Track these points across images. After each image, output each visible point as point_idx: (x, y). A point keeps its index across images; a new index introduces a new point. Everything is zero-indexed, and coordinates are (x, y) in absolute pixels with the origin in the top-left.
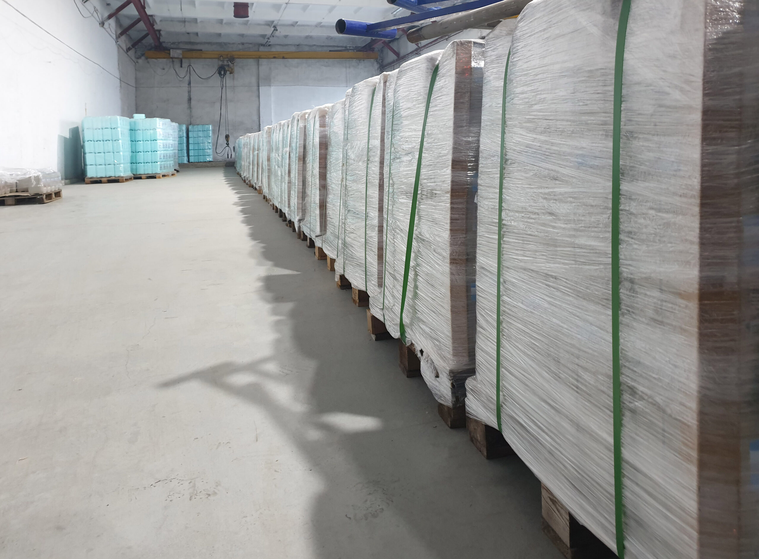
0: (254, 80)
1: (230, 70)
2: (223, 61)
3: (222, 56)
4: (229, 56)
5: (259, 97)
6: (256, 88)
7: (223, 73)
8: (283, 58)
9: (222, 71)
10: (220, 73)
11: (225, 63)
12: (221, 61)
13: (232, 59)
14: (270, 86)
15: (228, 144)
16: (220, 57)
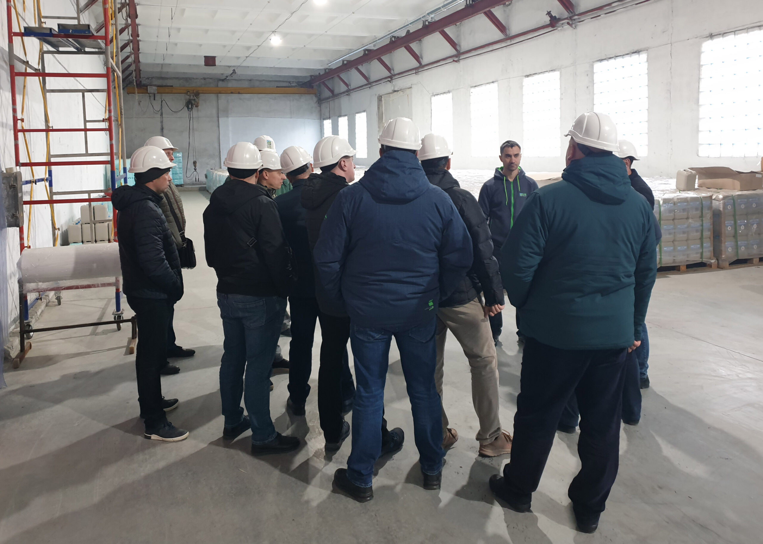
0: (214, 111)
1: (196, 104)
2: (190, 96)
3: (189, 92)
4: (195, 91)
5: (219, 127)
6: (216, 118)
7: (190, 106)
8: (239, 93)
9: (190, 105)
10: (188, 108)
11: (192, 97)
12: (188, 95)
13: (197, 94)
14: (227, 117)
15: (195, 169)
16: (187, 93)
